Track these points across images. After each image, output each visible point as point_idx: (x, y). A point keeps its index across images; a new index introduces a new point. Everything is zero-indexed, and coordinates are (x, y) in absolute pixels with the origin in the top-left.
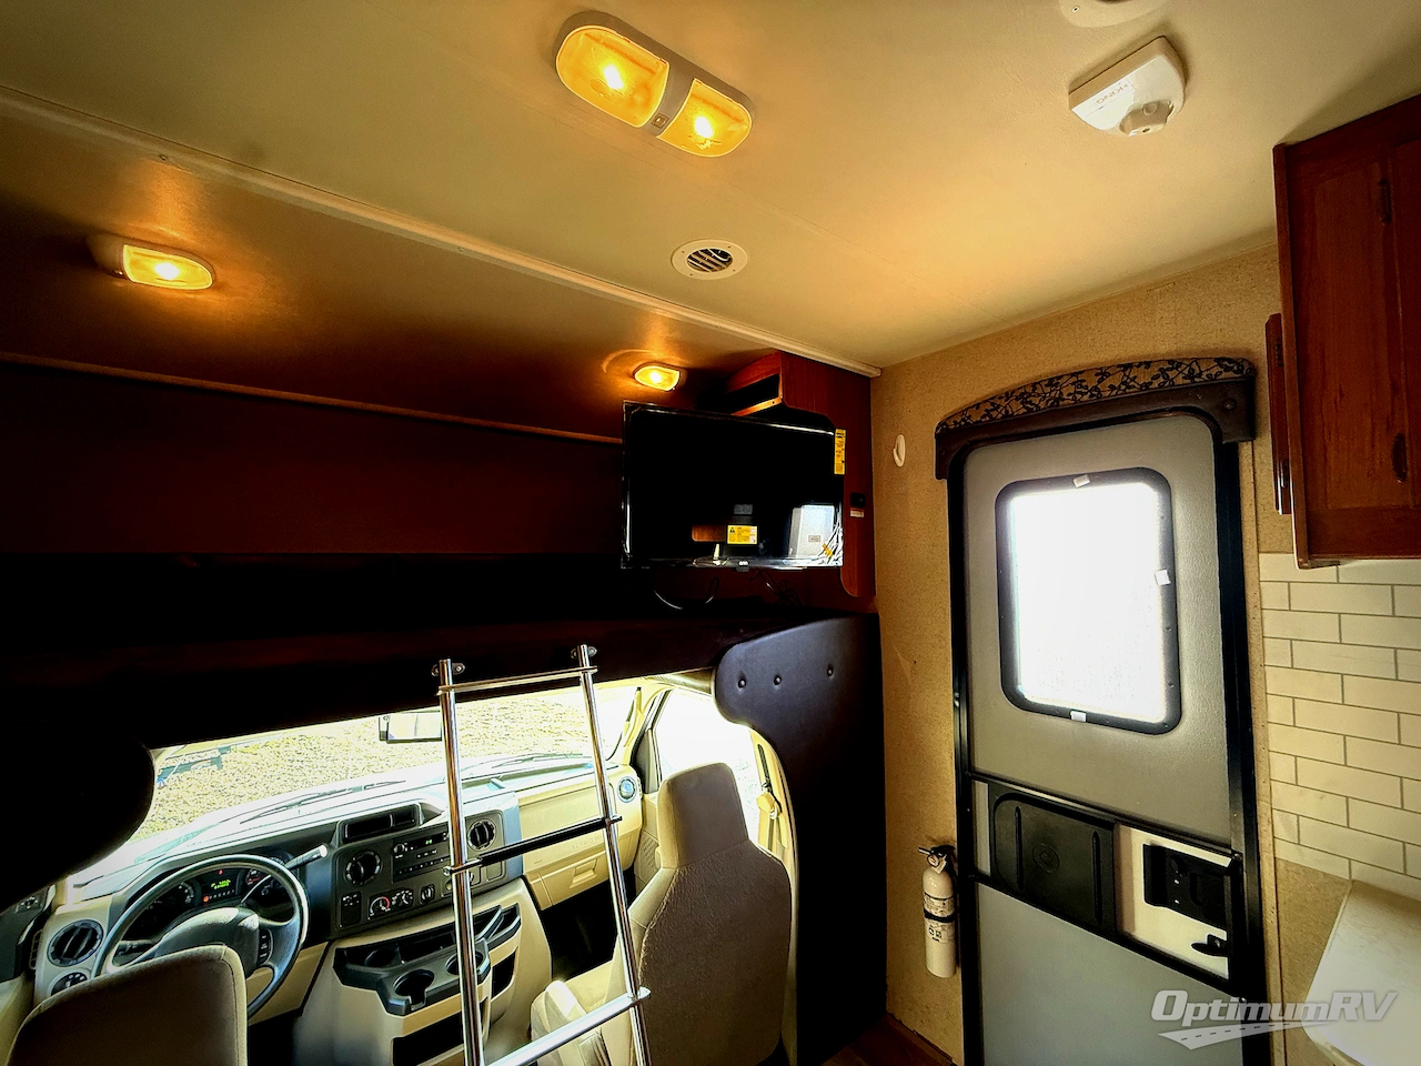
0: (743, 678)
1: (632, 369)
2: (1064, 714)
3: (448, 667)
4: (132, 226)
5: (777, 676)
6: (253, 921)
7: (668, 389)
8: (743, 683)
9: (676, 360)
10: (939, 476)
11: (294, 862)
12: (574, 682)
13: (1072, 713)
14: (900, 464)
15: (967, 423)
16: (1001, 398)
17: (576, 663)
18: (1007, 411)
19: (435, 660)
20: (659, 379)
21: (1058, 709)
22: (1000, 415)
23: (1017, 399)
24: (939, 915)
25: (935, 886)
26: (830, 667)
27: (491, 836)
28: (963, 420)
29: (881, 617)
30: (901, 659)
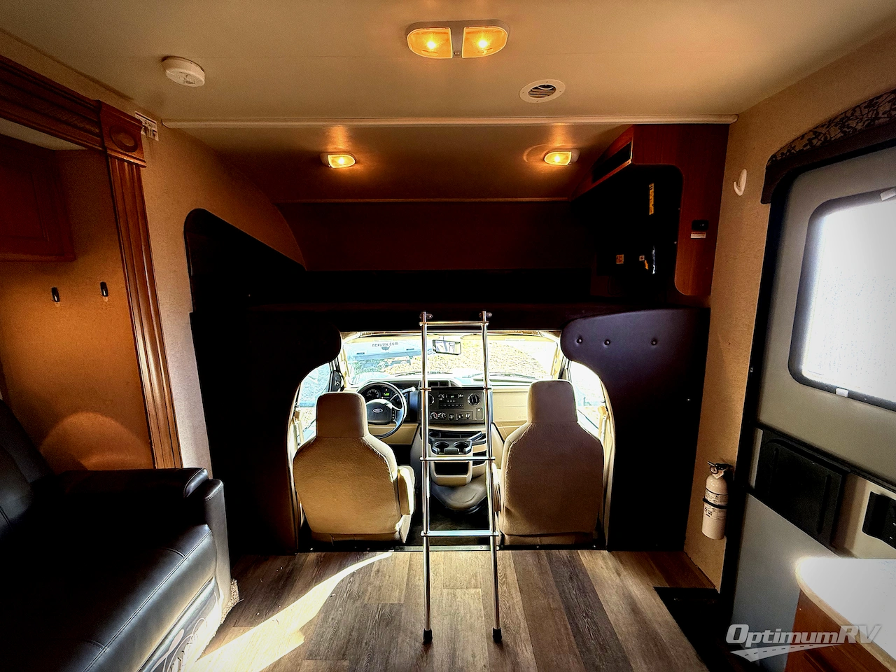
0: (581, 338)
1: (542, 156)
2: (831, 390)
3: (425, 315)
4: (330, 148)
5: (607, 340)
6: (390, 406)
7: (567, 164)
8: (580, 341)
9: (570, 145)
10: (763, 201)
11: (404, 391)
12: (479, 328)
13: (837, 390)
14: (740, 194)
15: (791, 153)
16: (823, 126)
17: (480, 319)
18: (826, 138)
19: (420, 313)
20: (558, 159)
21: (827, 386)
22: (820, 142)
23: (836, 126)
24: (713, 502)
25: (714, 486)
26: (655, 340)
27: (479, 401)
28: (788, 151)
29: (712, 311)
30: (721, 341)
